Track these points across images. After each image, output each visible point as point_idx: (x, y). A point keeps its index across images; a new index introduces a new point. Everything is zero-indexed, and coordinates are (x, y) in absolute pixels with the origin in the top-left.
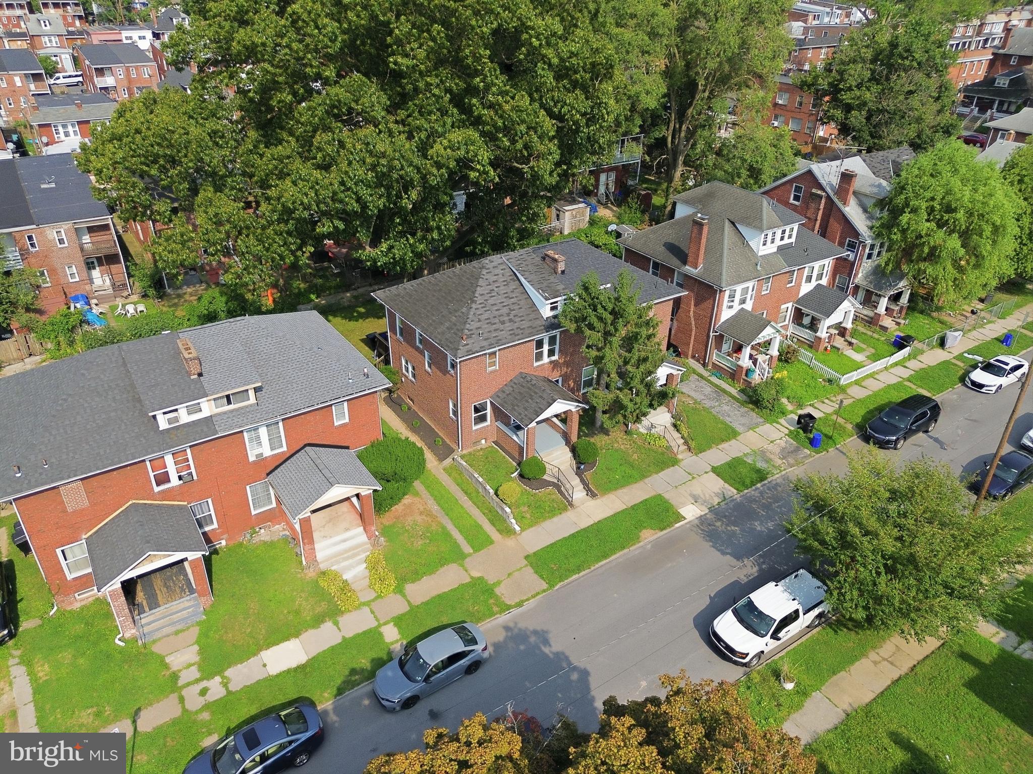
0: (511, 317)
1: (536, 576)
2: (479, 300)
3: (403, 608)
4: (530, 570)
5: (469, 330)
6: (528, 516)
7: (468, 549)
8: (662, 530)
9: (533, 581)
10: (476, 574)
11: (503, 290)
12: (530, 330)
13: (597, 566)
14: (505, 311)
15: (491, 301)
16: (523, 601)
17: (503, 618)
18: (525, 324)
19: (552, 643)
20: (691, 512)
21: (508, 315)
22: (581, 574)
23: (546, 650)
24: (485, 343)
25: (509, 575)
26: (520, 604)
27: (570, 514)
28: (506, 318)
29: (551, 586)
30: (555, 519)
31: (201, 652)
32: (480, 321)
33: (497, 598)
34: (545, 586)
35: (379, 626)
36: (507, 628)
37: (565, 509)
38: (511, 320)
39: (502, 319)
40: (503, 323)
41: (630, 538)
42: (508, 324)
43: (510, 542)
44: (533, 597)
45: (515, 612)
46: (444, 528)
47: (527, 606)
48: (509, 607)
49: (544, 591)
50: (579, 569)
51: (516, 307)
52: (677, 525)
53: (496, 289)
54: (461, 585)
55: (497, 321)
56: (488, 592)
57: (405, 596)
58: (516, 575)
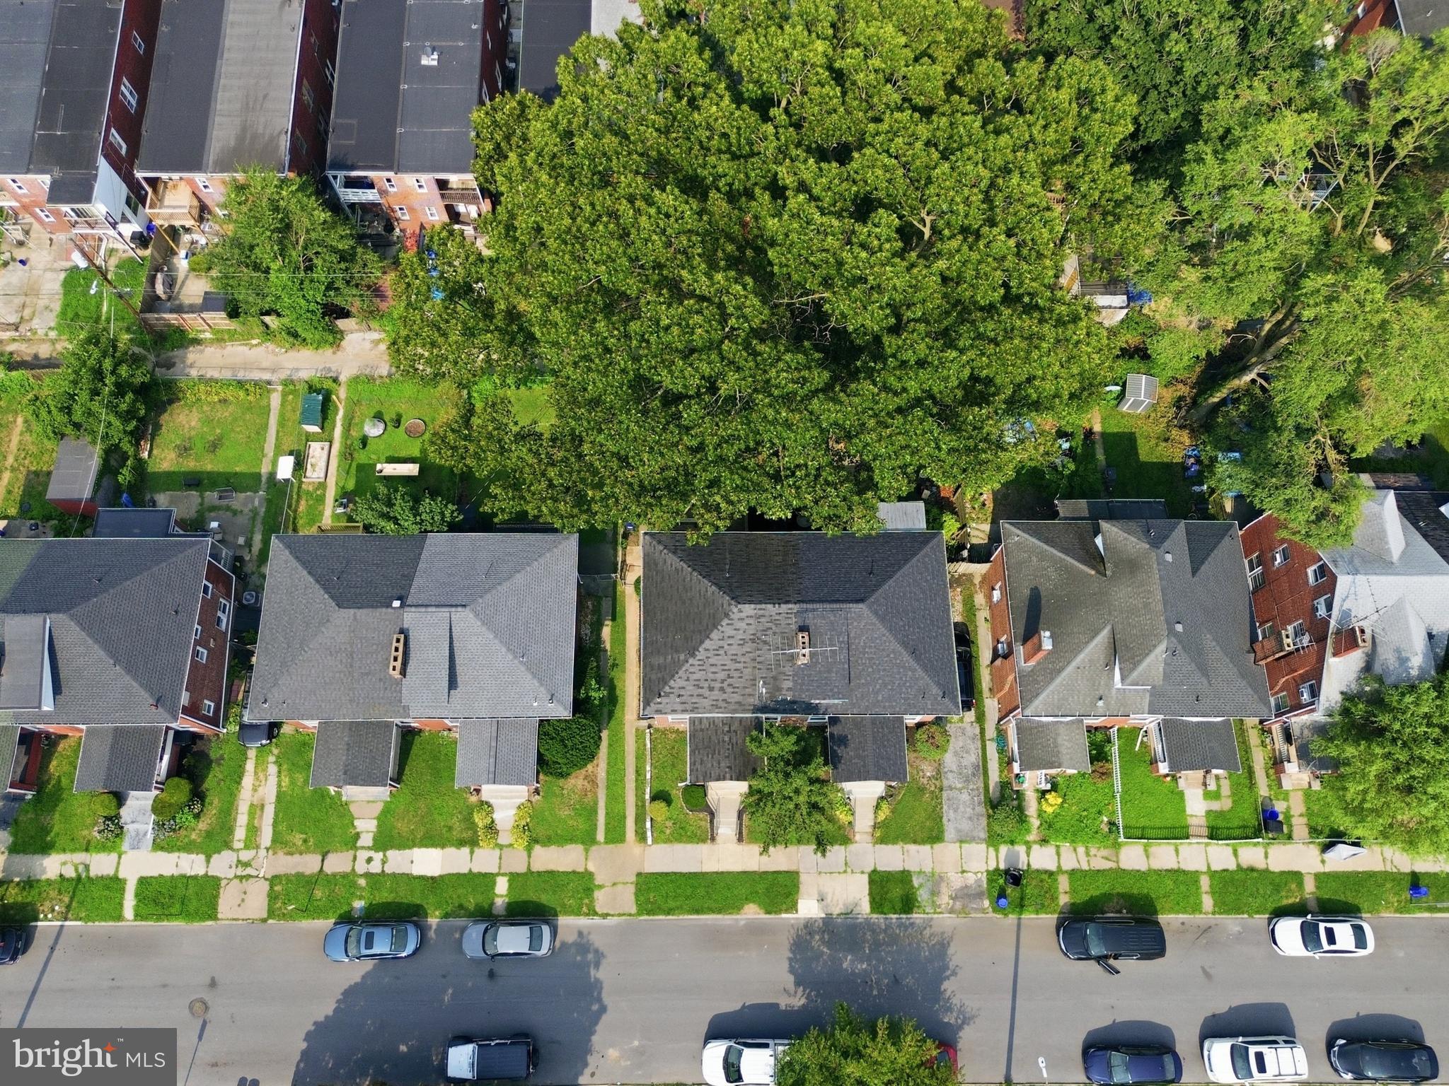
0: (725, 685)
1: (633, 898)
2: (701, 654)
3: (522, 869)
4: (632, 889)
5: (671, 688)
6: (668, 832)
7: (600, 836)
8: (768, 912)
9: (627, 899)
10: (591, 868)
11: (734, 649)
12: (737, 707)
13: (685, 917)
14: (722, 675)
15: (712, 661)
16: (607, 915)
17: (582, 921)
18: (736, 698)
19: (601, 968)
20: (808, 908)
21: (723, 681)
22: (669, 917)
23: (593, 972)
24: (679, 707)
25: (614, 884)
26: (605, 916)
27: (705, 848)
28: (717, 685)
29: (639, 913)
30: (689, 846)
31: (379, 826)
32: (688, 680)
33: (592, 901)
34: (634, 910)
35: (498, 874)
36: (580, 934)
37: (704, 841)
38: (722, 689)
39: (713, 684)
40: (711, 689)
41: (732, 906)
42: (716, 692)
43: (637, 849)
44: (620, 915)
45: (597, 920)
46: (596, 803)
47: (610, 921)
48: (596, 914)
49: (630, 915)
50: (669, 912)
51: (736, 674)
52: (784, 915)
53: (726, 647)
54: (574, 872)
55: (706, 685)
56: (589, 891)
57: (529, 856)
58: (620, 887)
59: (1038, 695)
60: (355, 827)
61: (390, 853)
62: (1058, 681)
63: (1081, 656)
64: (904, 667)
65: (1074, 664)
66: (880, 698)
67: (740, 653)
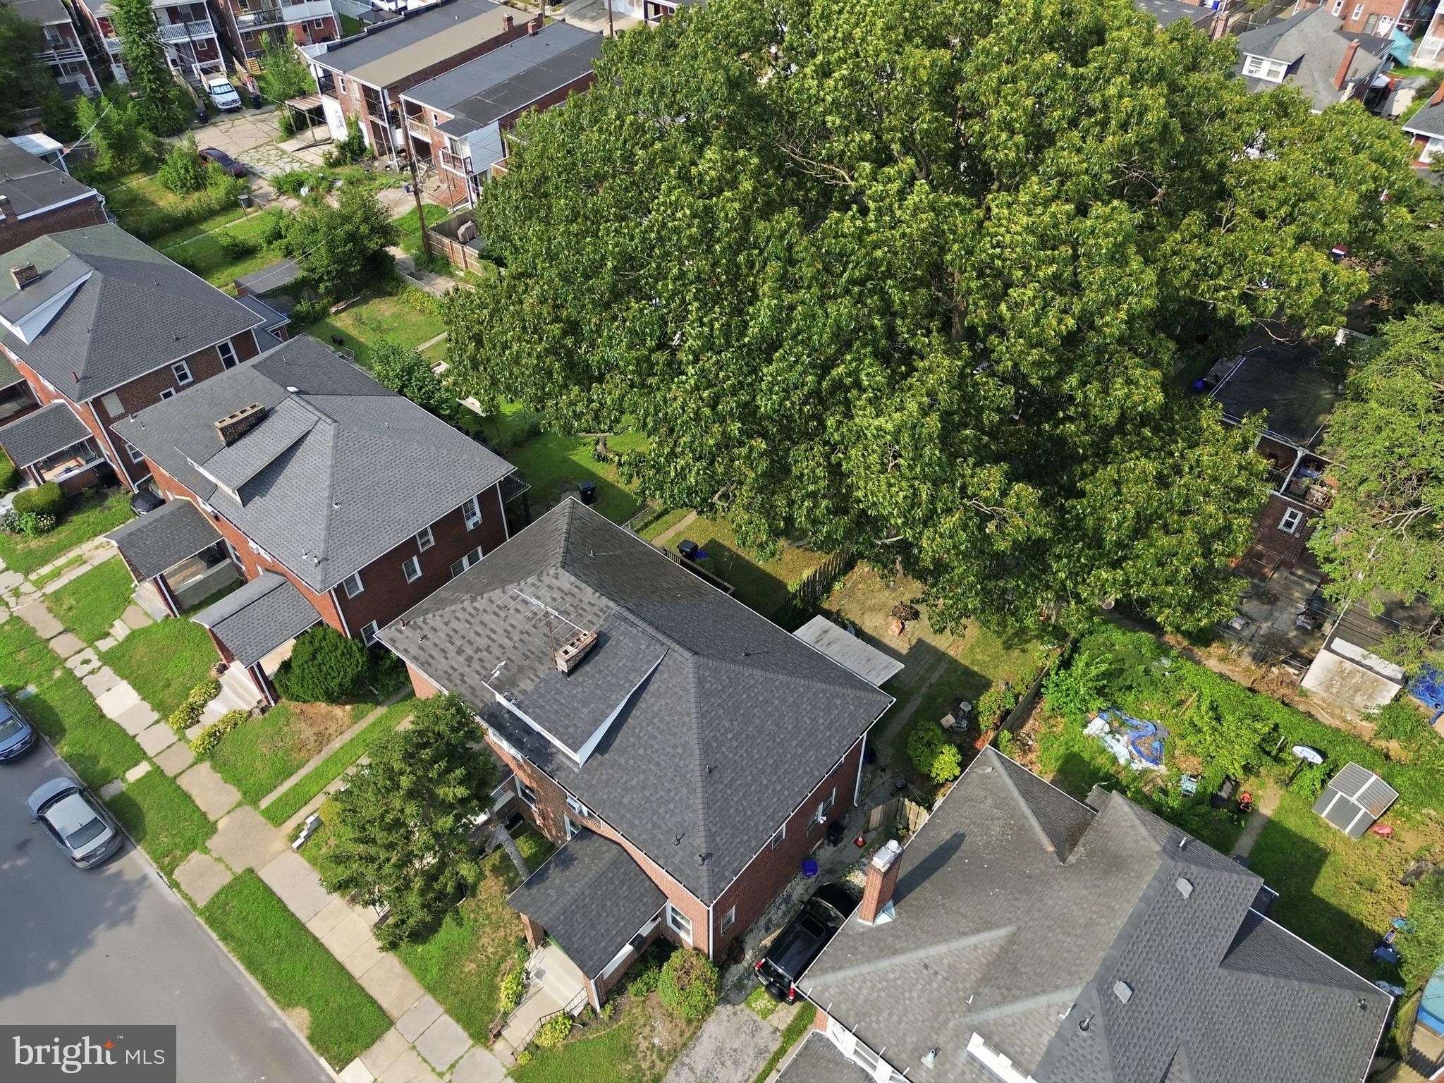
0: (476, 657)
1: (217, 889)
2: (481, 603)
3: (170, 773)
4: (227, 878)
5: (425, 622)
8: (312, 1040)
9: (211, 885)
10: (221, 825)
11: (517, 620)
12: (468, 692)
13: (234, 959)
14: (482, 642)
15: (486, 617)
16: (177, 886)
17: (151, 870)
21: (478, 650)
22: (221, 944)
24: (414, 650)
25: (219, 860)
26: (174, 885)
28: (469, 651)
29: (201, 913)
31: (126, 638)
32: (446, 624)
33: (182, 859)
34: (201, 904)
35: (149, 759)
36: (137, 882)
38: (469, 659)
39: (466, 647)
40: (460, 651)
41: (288, 994)
42: (461, 659)
43: (276, 843)
44: (186, 896)
45: (161, 884)
46: (299, 767)
47: (173, 897)
48: (169, 874)
49: (194, 905)
50: (226, 937)
52: (322, 1060)
53: (512, 611)
54: (204, 815)
55: (458, 643)
56: (192, 845)
57: (191, 766)
58: (222, 866)
59: (841, 968)
60: (112, 626)
61: (106, 669)
62: (884, 964)
63: (942, 949)
64: (683, 777)
65: (922, 953)
66: (626, 801)
67: (520, 627)
